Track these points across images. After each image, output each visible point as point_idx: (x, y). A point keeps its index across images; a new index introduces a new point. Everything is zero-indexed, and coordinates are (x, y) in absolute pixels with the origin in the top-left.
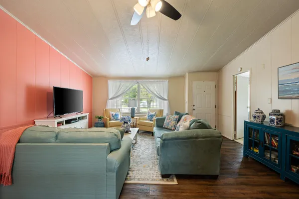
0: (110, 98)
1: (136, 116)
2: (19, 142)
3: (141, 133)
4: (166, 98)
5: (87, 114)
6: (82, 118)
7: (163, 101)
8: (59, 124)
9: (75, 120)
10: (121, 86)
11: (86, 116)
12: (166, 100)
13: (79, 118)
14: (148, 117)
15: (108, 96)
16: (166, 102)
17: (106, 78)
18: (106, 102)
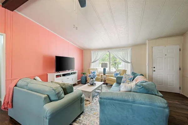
0: (92, 62)
1: (107, 74)
2: (16, 86)
3: (109, 86)
4: (130, 61)
5: (77, 71)
6: (74, 73)
7: (127, 64)
8: (57, 76)
9: (68, 74)
10: (98, 54)
11: (76, 72)
12: (129, 63)
13: (71, 73)
14: (115, 74)
15: (91, 61)
16: (129, 64)
17: (90, 50)
18: (90, 64)
